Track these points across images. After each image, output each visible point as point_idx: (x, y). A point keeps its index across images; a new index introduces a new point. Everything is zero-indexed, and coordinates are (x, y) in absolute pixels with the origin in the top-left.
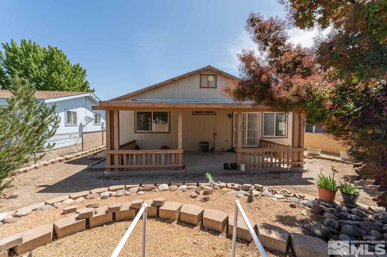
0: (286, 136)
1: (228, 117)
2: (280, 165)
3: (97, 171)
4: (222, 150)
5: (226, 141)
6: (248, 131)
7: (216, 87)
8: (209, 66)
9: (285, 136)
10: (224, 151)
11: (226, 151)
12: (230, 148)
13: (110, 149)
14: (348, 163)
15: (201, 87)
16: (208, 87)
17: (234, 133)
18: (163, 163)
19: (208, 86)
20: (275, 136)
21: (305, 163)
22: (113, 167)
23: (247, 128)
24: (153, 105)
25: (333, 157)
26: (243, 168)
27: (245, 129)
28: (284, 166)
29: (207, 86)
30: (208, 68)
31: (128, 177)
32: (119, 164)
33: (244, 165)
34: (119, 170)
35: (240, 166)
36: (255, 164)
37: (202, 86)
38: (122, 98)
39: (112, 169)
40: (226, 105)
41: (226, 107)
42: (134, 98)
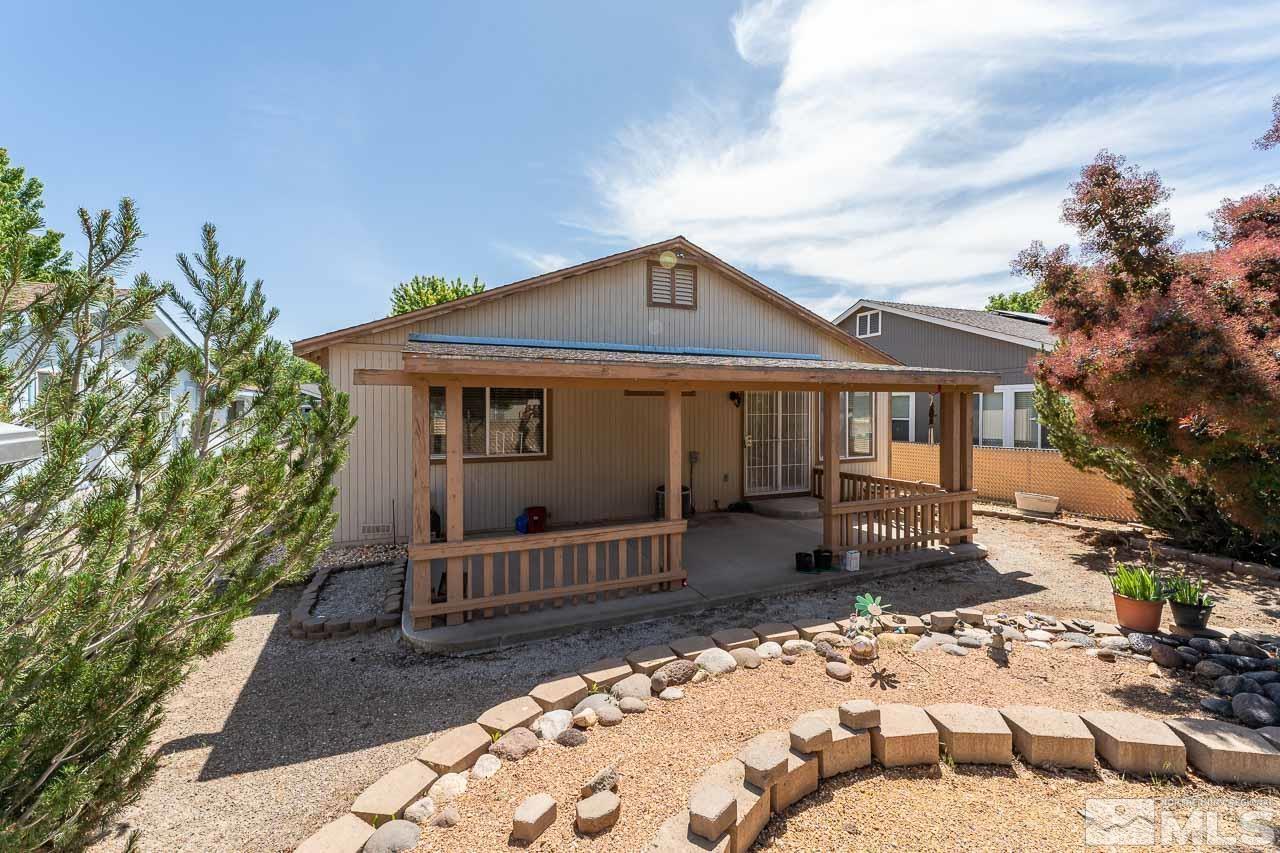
0: (873, 456)
1: (730, 402)
2: (925, 544)
3: (354, 634)
4: (712, 507)
5: (726, 477)
6: (784, 444)
7: (693, 307)
8: (681, 237)
9: (871, 454)
10: (719, 511)
11: (725, 511)
12: (735, 499)
13: (429, 540)
14: (1043, 523)
15: (652, 304)
16: (673, 305)
17: (746, 450)
18: (623, 572)
19: (673, 299)
20: (848, 458)
21: (976, 531)
22: (440, 609)
23: (780, 436)
24: (604, 371)
25: (997, 509)
26: (854, 561)
27: (776, 438)
28: (933, 544)
29: (669, 302)
30: (677, 245)
31: (521, 641)
32: (465, 597)
33: (858, 554)
34: (466, 620)
35: (842, 559)
36: (872, 547)
37: (654, 300)
38: (374, 331)
39: (440, 621)
40: (812, 374)
41: (813, 380)
42: (416, 333)
